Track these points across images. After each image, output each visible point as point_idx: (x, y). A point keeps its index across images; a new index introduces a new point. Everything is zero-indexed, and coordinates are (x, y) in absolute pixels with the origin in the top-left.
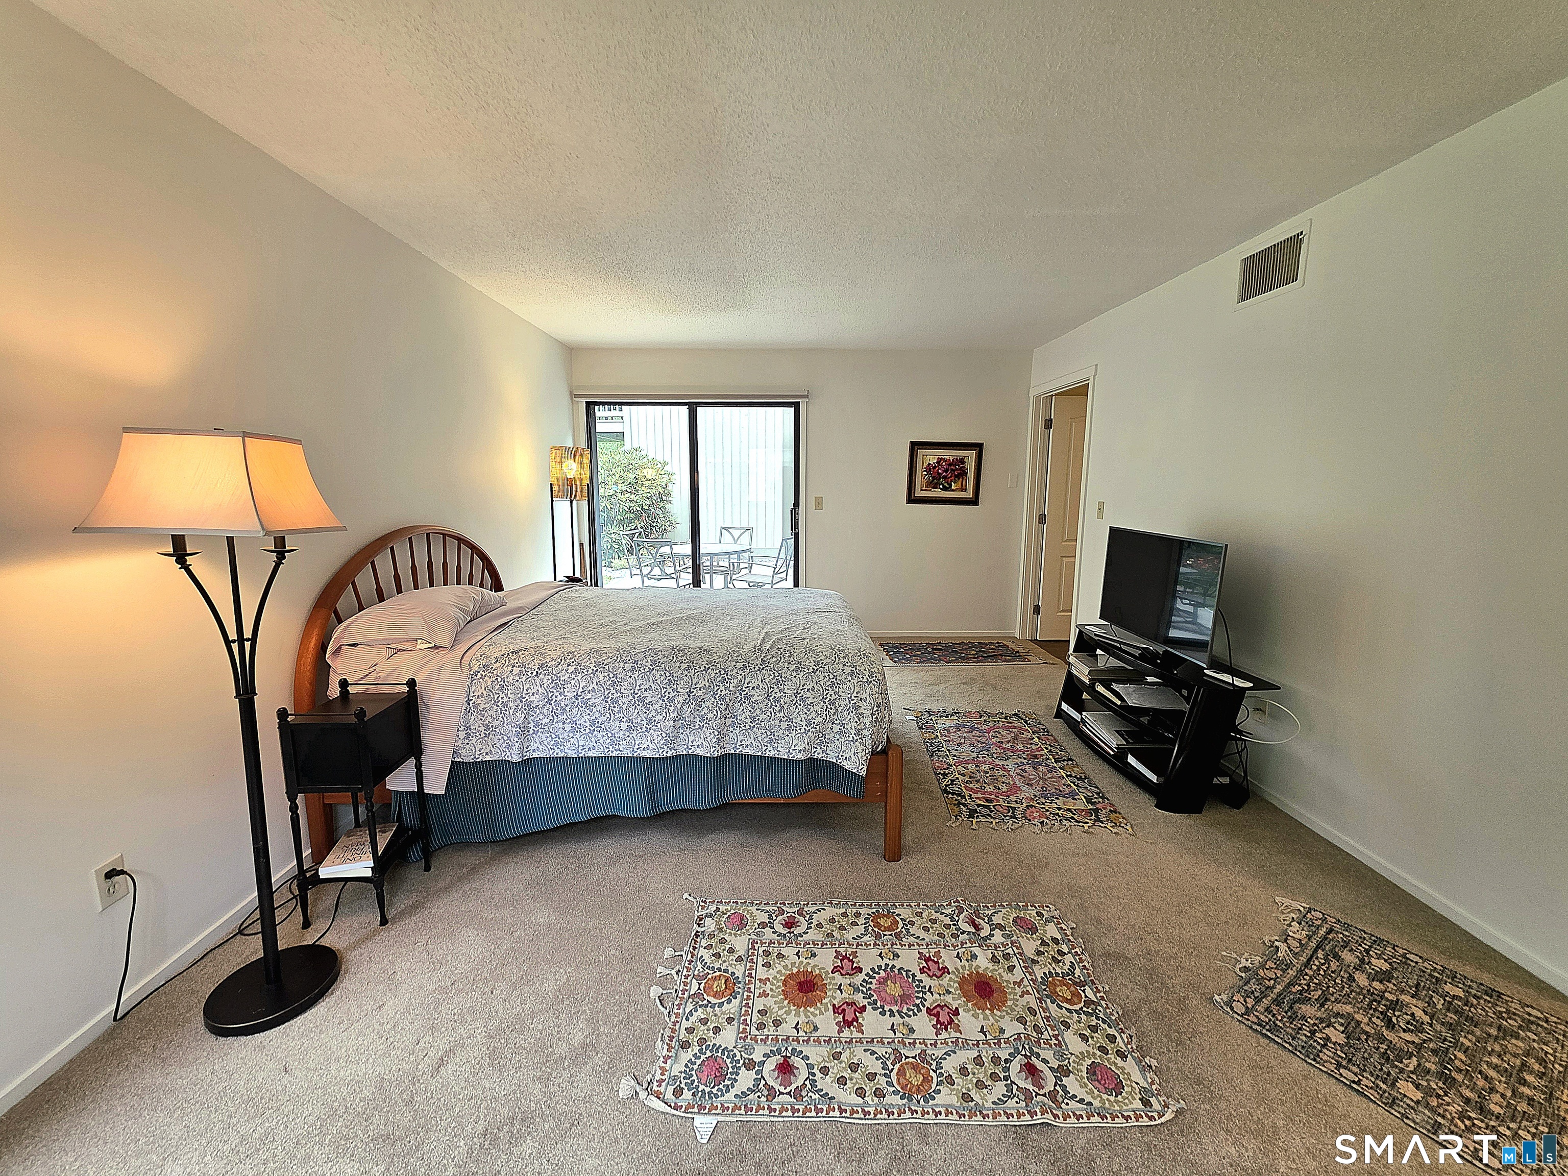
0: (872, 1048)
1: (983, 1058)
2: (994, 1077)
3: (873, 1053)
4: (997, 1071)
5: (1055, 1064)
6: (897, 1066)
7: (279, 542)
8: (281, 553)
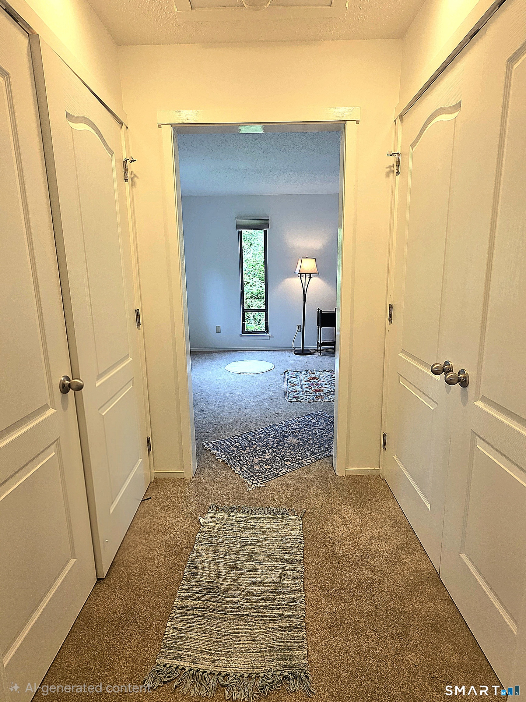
0: (299, 382)
5: (298, 394)
6: (296, 384)
7: (310, 275)
8: (310, 277)
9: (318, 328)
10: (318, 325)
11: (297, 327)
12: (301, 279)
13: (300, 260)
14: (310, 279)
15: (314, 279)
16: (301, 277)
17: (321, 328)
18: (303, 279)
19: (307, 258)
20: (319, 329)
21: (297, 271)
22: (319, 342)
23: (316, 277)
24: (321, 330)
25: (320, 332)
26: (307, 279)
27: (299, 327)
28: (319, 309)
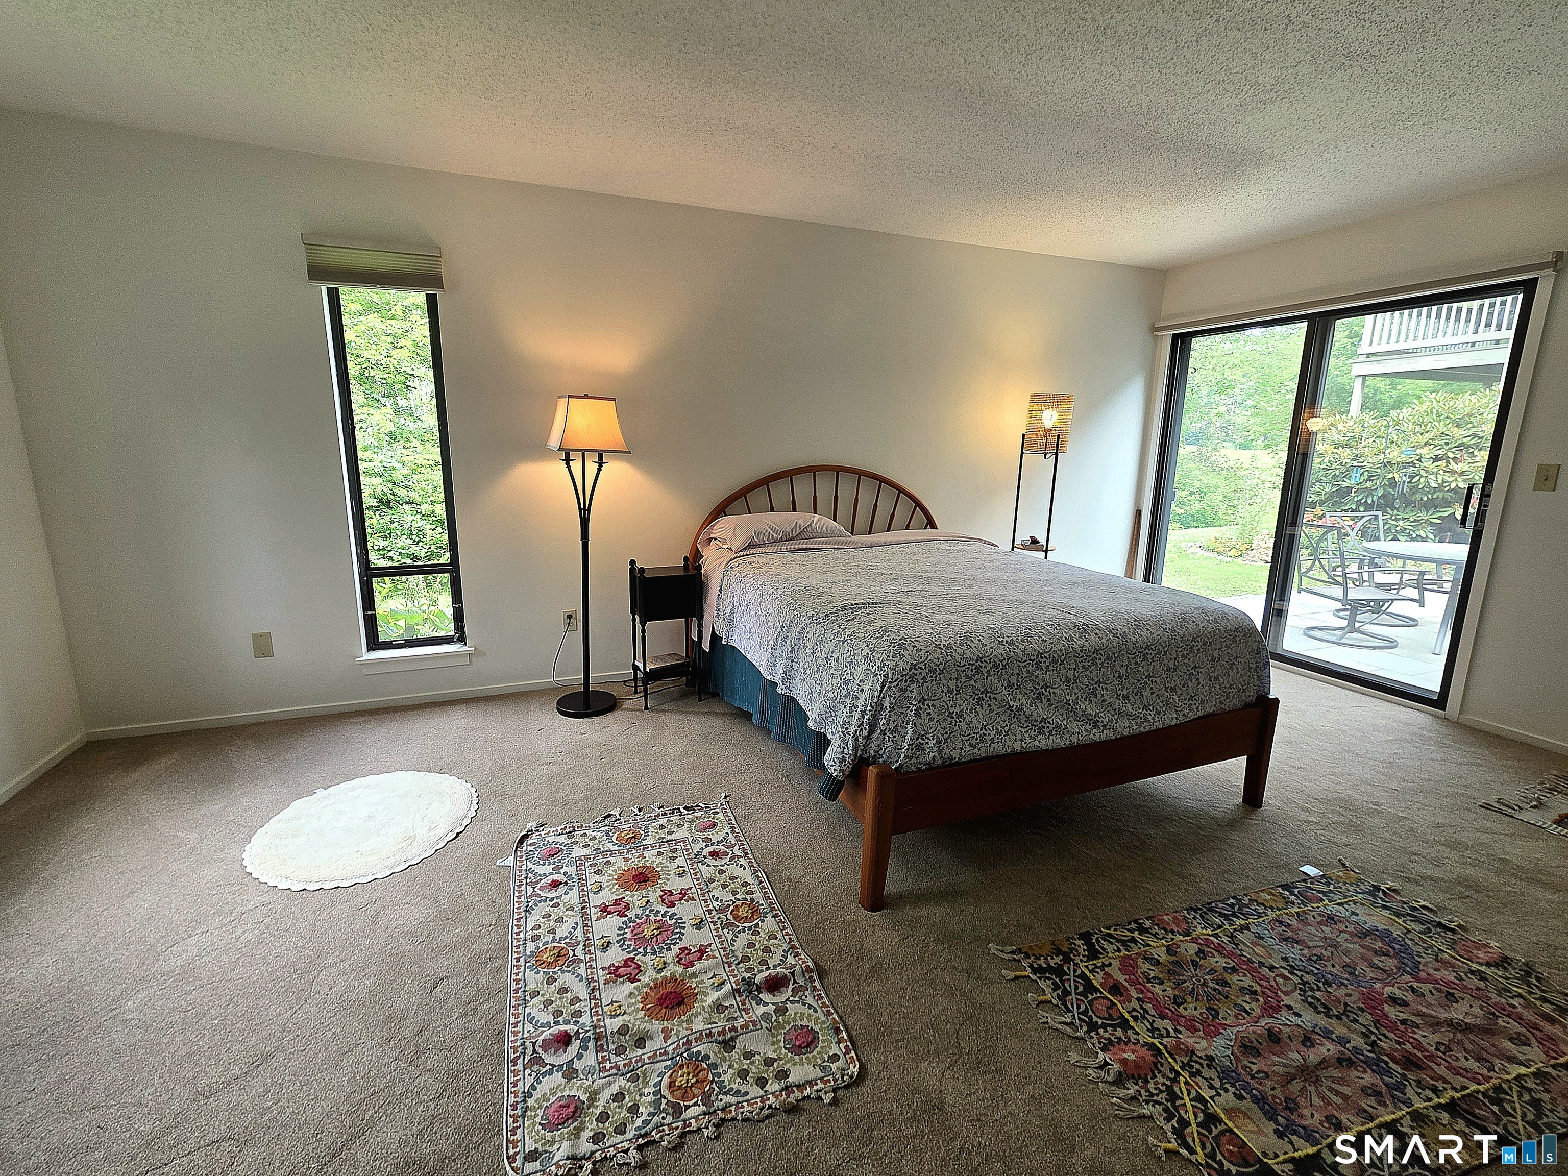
0: (579, 927)
1: (578, 1004)
2: (558, 1013)
3: (574, 929)
4: (564, 1015)
5: (577, 1065)
6: (565, 946)
7: (601, 457)
8: (601, 463)
9: (634, 620)
10: (633, 614)
11: (562, 618)
12: (569, 467)
13: (562, 403)
14: (599, 470)
15: (614, 468)
16: (567, 461)
17: (643, 626)
18: (576, 466)
19: (586, 397)
20: (639, 627)
21: (554, 442)
22: (641, 666)
23: (619, 459)
24: (643, 631)
25: (644, 637)
26: (592, 468)
27: (570, 617)
28: (632, 563)
